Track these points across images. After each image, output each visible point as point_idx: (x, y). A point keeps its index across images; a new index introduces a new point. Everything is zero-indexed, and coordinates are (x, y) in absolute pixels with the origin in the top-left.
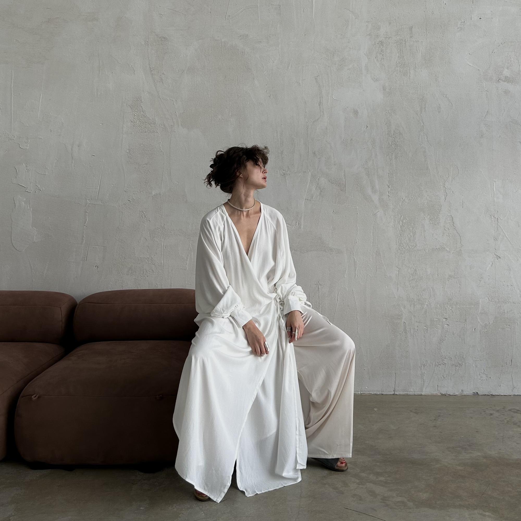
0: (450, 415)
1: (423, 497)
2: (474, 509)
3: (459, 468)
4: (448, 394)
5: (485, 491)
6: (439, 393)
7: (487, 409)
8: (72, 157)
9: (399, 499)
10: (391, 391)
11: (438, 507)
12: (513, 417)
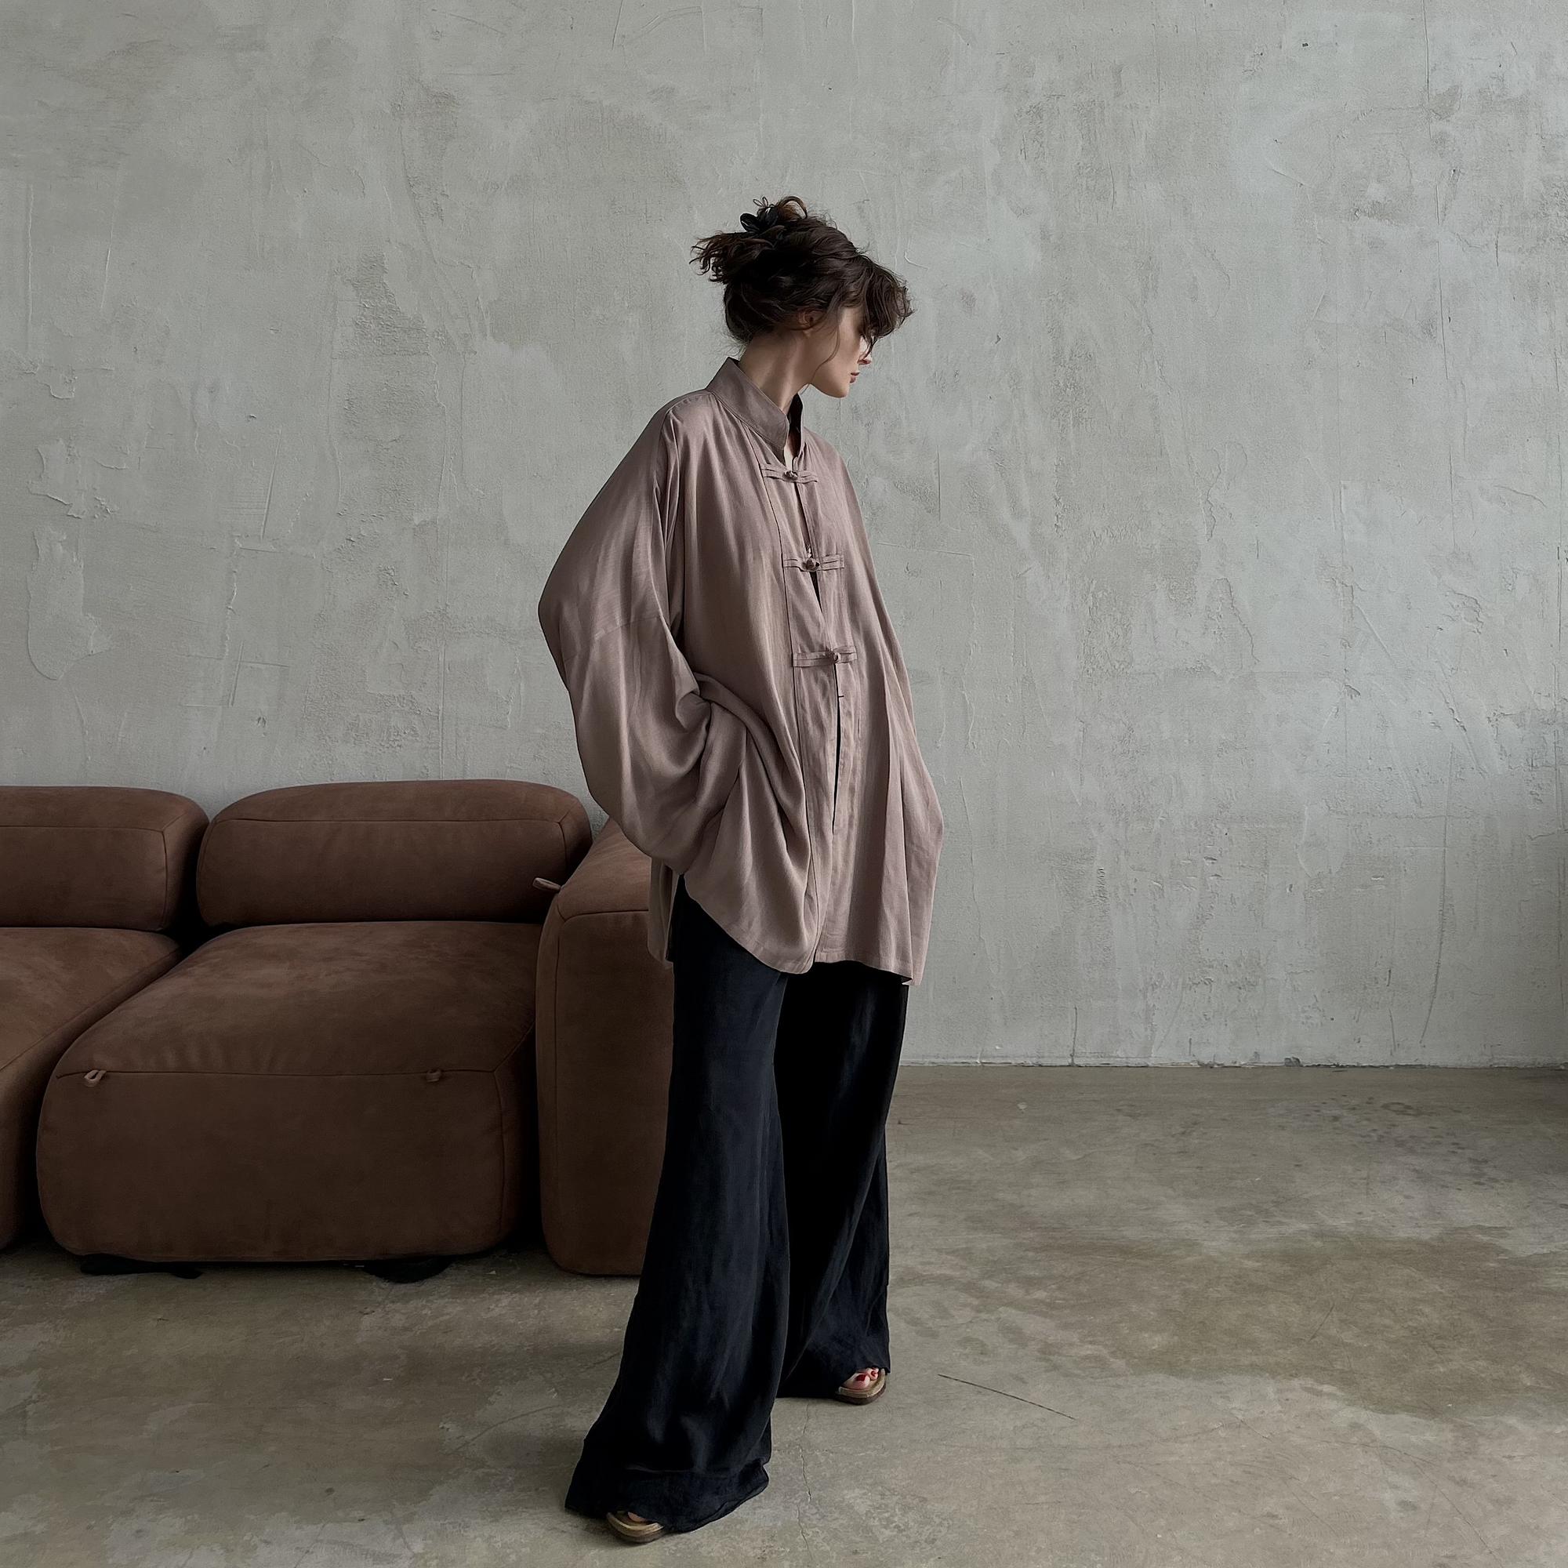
0: (1224, 1120)
1: (1153, 1345)
2: (1291, 1375)
3: (1250, 1264)
4: (1218, 1065)
5: (1321, 1325)
6: (1193, 1061)
7: (1324, 1103)
8: (194, 421)
9: (1088, 1350)
10: (1064, 1057)
11: (1194, 1370)
12: (1394, 1126)
